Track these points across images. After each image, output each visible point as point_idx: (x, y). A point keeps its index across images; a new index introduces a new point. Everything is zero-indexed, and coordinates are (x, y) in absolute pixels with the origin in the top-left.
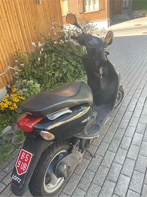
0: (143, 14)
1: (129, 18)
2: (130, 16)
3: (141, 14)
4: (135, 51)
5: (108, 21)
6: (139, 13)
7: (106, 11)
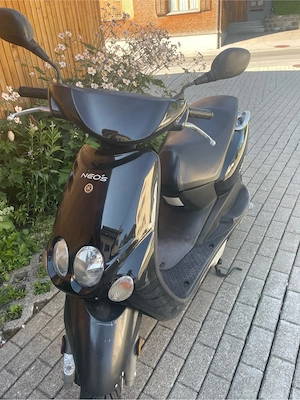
0: (293, 24)
1: (263, 30)
2: (265, 27)
3: (289, 23)
4: (277, 112)
5: (219, 34)
6: (285, 20)
7: (215, 14)
